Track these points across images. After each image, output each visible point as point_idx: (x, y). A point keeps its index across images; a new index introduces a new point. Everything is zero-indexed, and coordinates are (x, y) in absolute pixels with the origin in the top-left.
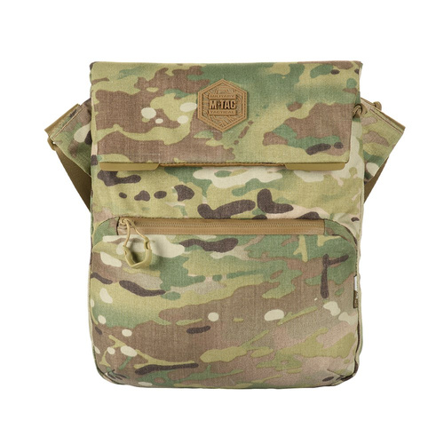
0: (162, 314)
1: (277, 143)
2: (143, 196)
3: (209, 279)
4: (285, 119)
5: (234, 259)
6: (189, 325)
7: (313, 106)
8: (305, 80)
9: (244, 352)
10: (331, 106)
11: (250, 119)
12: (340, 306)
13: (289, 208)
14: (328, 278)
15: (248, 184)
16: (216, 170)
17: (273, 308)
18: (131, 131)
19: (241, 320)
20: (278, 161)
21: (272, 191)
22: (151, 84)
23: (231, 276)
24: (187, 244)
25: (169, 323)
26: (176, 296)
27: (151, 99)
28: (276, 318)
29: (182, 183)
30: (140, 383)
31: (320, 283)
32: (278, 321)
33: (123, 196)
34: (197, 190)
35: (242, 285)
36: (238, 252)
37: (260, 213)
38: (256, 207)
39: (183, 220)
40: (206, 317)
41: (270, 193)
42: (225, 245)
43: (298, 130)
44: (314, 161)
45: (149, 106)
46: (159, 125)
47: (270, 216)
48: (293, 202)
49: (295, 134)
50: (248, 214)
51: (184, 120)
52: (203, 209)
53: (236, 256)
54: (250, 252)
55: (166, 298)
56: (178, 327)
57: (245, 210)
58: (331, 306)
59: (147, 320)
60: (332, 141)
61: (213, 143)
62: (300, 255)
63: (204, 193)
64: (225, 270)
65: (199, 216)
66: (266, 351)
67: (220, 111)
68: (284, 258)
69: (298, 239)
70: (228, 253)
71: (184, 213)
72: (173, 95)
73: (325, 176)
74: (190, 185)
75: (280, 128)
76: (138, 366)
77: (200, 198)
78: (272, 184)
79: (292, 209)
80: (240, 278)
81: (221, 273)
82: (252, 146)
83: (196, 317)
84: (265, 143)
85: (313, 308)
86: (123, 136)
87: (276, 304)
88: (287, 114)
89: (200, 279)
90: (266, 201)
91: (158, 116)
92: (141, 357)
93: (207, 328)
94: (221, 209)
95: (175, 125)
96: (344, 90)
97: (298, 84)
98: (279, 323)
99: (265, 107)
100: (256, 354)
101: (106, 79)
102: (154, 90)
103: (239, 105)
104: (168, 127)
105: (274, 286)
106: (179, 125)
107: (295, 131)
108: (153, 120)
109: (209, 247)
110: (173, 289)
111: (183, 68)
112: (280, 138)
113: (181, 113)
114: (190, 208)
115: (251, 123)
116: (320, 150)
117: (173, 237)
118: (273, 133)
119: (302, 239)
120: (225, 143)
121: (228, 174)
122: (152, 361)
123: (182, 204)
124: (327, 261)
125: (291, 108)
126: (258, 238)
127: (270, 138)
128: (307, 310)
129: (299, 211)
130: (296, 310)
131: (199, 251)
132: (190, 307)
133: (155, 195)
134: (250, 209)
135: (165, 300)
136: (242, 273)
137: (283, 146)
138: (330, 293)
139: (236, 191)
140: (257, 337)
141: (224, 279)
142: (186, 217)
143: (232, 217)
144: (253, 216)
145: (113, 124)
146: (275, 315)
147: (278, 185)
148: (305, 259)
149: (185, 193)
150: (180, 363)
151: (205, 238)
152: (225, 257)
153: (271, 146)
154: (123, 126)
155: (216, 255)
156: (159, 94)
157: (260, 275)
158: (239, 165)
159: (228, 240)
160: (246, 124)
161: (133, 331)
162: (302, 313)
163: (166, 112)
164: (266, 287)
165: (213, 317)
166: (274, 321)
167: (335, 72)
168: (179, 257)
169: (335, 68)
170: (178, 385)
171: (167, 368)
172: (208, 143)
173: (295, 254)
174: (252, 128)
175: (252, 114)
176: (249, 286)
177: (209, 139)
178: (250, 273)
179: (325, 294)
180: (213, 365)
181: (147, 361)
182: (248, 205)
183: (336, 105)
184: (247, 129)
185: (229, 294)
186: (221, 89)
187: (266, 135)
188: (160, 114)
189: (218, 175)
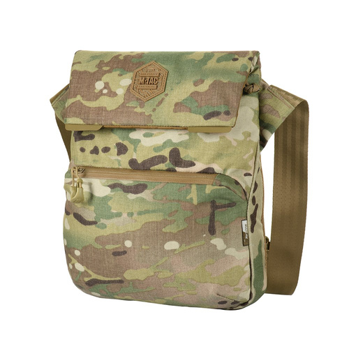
0: (97, 239)
1: (183, 111)
2: (95, 151)
3: (125, 215)
4: (191, 92)
5: (143, 200)
6: (113, 249)
7: (212, 82)
8: (212, 64)
9: (152, 274)
10: (226, 83)
11: (166, 92)
12: (226, 242)
13: (192, 164)
14: (216, 219)
15: (165, 143)
16: (144, 132)
17: (171, 240)
18: (87, 100)
19: (147, 247)
20: (183, 125)
21: (181, 150)
22: (107, 64)
23: (140, 213)
24: (113, 187)
25: (101, 247)
26: (104, 226)
27: (103, 75)
28: (173, 248)
29: (121, 141)
30: (93, 293)
31: (208, 222)
32: (175, 250)
33: (83, 150)
34: (130, 147)
35: (148, 221)
36: (146, 195)
37: (171, 166)
38: (168, 161)
39: (118, 169)
40: (124, 244)
41: (179, 151)
42: (138, 189)
43: (199, 101)
44: (209, 125)
45: (101, 80)
46: (105, 94)
47: (179, 169)
48: (195, 159)
49: (196, 104)
50: (162, 166)
51: (121, 92)
52: (133, 162)
53: (145, 197)
54: (155, 195)
55: (98, 227)
56: (107, 250)
57: (160, 163)
58: (218, 242)
59: (88, 244)
60: (223, 110)
61: (139, 110)
62: (192, 199)
63: (135, 150)
64: (136, 208)
65: (129, 167)
66: (167, 274)
67: (145, 86)
68: (179, 201)
69: (191, 187)
70: (139, 195)
71: (119, 164)
72: (118, 72)
73: (221, 138)
74: (126, 143)
75: (186, 99)
76: (87, 279)
77: (132, 154)
78: (181, 143)
79: (194, 165)
80: (147, 216)
81: (133, 211)
82: (165, 113)
83: (117, 243)
84: (175, 111)
85: (203, 242)
86: (82, 104)
87: (173, 237)
88: (193, 89)
89: (119, 215)
90: (176, 157)
91: (105, 88)
92: (87, 272)
93: (125, 252)
94: (144, 162)
95: (115, 94)
96: (238, 72)
97: (205, 67)
98: (176, 252)
99: (178, 83)
100: (161, 276)
101: (80, 63)
102: (108, 68)
103: (160, 81)
104: (110, 96)
105: (171, 222)
106: (117, 94)
107: (197, 101)
108: (101, 91)
109: (127, 189)
110: (102, 221)
111: (133, 54)
112: (186, 106)
113: (119, 86)
114: (124, 161)
115: (167, 95)
116: (213, 116)
117: (104, 181)
118: (181, 103)
119: (194, 187)
120: (147, 110)
121: (151, 135)
122: (94, 276)
123: (119, 158)
124: (214, 206)
125: (196, 84)
126: (162, 185)
127: (179, 107)
128: (197, 244)
129: (199, 166)
130: (189, 243)
131: (120, 192)
132: (113, 235)
133: (102, 150)
134: (163, 162)
135: (97, 229)
136: (147, 212)
137: (188, 113)
138: (217, 232)
139: (157, 149)
140: (160, 263)
141: (135, 216)
142: (120, 167)
143: (151, 168)
144: (165, 168)
145: (77, 95)
146: (172, 245)
147: (185, 145)
148: (195, 202)
149: (122, 149)
150: (112, 279)
151: (125, 182)
152: (137, 198)
153: (178, 114)
154: (83, 97)
155: (131, 196)
156: (109, 71)
157: (161, 214)
158: (156, 128)
159: (141, 185)
160: (162, 96)
161: (81, 251)
162: (193, 245)
163: (110, 85)
164: (165, 223)
165: (128, 244)
166: (172, 250)
167: (236, 60)
168: (106, 196)
169: (236, 57)
170: (116, 296)
171: (104, 282)
172: (135, 110)
173: (188, 198)
174: (167, 99)
175: (168, 88)
176: (152, 222)
177: (136, 107)
178: (154, 211)
179: (212, 231)
180: (133, 281)
181: (90, 276)
182: (162, 159)
183: (229, 83)
184: (163, 99)
185: (139, 227)
186: (151, 68)
187: (176, 104)
188: (107, 86)
189: (145, 135)
